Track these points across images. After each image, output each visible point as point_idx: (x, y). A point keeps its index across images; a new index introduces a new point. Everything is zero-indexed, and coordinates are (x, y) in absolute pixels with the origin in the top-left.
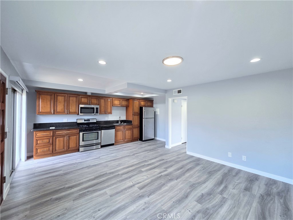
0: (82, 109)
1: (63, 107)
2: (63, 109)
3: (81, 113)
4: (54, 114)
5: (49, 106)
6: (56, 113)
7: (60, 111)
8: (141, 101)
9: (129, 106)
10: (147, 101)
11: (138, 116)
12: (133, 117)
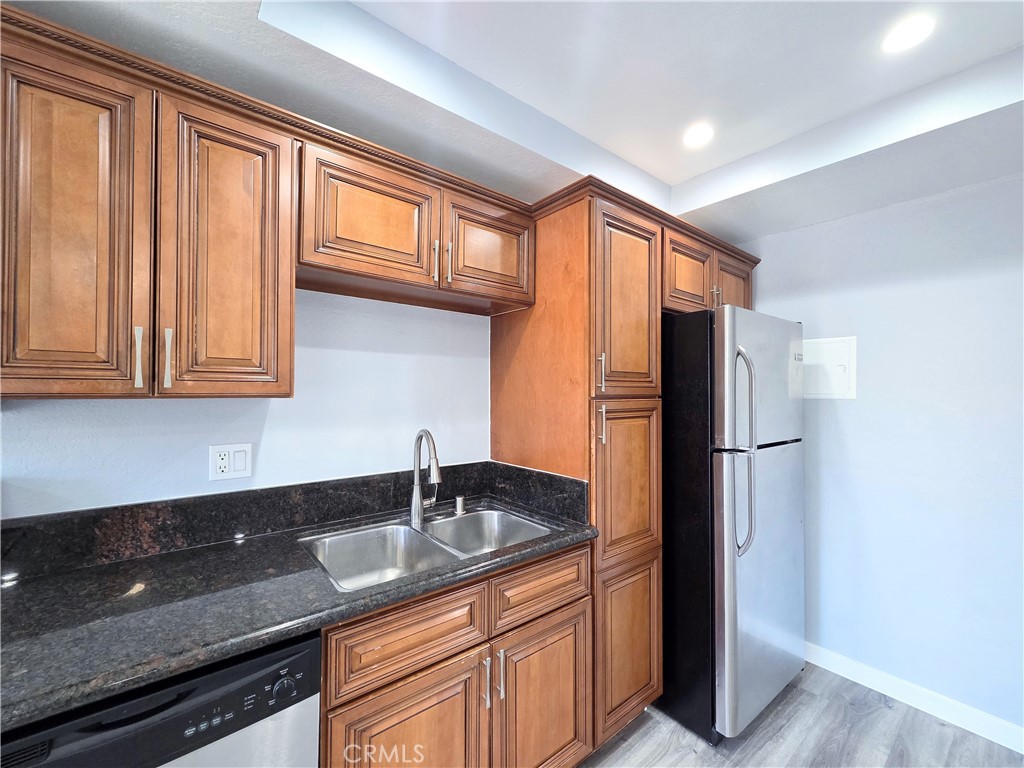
8: (672, 241)
9: (531, 304)
10: (715, 256)
11: (646, 421)
12: (598, 440)
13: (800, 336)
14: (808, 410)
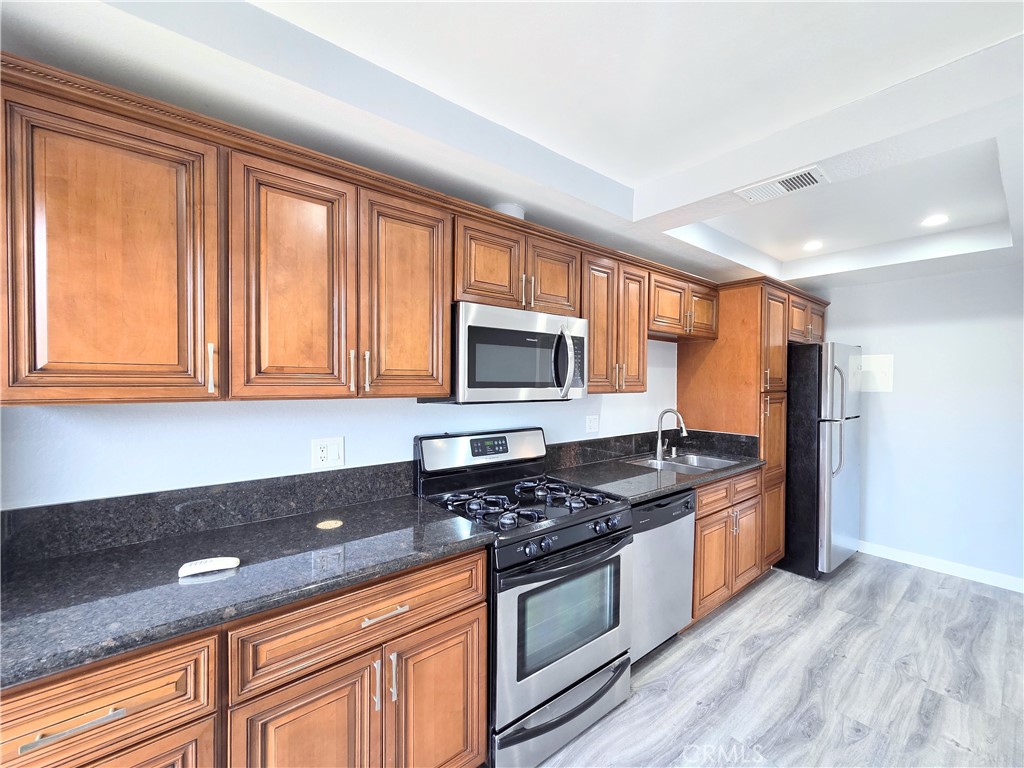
0: (479, 347)
1: (319, 316)
2: (322, 342)
3: (473, 383)
4: (224, 390)
5: (163, 298)
6: (248, 381)
7: (287, 360)
8: (793, 302)
9: (715, 338)
10: (810, 305)
11: (779, 405)
12: (765, 415)
13: (860, 353)
14: (862, 397)
